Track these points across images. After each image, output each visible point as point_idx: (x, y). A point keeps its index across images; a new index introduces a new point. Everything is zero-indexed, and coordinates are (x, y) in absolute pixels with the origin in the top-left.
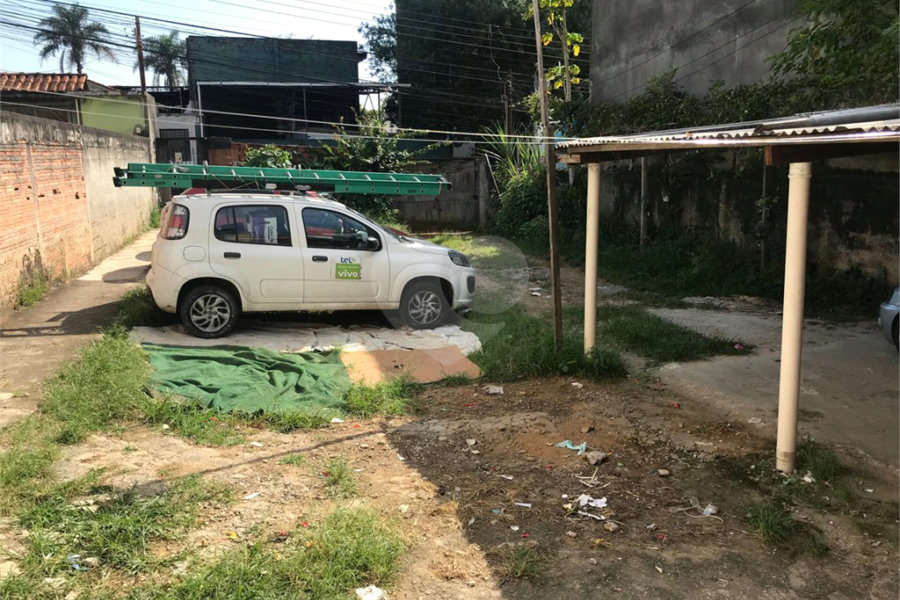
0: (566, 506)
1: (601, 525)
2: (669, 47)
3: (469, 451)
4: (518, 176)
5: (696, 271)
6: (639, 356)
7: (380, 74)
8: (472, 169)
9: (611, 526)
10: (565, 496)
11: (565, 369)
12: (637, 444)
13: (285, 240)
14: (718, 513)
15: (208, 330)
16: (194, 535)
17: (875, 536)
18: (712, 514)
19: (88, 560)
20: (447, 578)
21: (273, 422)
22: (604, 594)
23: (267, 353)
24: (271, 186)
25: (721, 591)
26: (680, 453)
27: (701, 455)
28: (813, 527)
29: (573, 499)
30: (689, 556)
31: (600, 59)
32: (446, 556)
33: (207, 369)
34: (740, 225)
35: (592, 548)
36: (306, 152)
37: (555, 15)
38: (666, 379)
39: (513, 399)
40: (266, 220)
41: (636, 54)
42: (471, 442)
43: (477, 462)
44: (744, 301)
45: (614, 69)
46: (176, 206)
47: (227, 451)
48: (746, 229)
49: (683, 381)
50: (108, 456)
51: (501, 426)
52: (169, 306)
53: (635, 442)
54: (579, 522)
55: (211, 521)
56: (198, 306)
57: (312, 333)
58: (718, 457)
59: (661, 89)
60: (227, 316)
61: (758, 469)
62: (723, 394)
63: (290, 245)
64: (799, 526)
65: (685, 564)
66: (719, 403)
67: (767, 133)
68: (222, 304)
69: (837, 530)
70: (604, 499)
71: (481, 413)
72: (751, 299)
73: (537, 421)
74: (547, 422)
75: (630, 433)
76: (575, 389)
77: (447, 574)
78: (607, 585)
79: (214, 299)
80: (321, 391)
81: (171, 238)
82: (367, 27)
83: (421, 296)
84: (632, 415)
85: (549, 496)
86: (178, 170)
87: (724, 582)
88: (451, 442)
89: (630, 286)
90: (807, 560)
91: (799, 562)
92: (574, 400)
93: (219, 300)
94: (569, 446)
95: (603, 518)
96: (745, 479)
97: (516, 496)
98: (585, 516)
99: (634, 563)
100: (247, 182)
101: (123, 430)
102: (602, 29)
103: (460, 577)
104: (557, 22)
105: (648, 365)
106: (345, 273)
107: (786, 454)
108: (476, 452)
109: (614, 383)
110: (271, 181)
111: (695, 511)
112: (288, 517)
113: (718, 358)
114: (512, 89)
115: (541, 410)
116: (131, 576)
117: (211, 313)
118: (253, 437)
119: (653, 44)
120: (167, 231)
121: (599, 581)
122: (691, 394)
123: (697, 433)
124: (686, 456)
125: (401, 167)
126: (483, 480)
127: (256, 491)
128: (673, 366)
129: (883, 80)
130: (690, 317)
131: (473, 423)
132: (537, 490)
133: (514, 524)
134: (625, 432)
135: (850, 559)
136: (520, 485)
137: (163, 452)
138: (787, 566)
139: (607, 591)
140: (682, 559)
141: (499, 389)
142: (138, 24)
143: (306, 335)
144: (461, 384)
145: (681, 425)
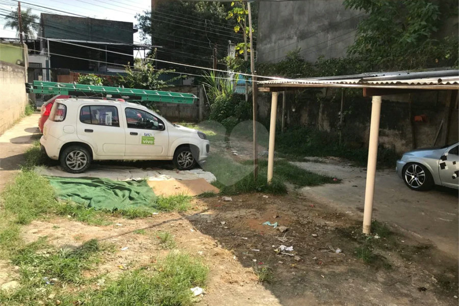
0: (275, 250)
1: (293, 258)
2: (296, 38)
3: (223, 227)
4: (220, 96)
5: (309, 144)
6: (291, 183)
7: (145, 40)
8: (196, 91)
9: (298, 258)
10: (273, 246)
11: (260, 189)
12: (299, 223)
13: (116, 123)
14: (342, 252)
15: (75, 169)
16: (102, 268)
17: (409, 260)
18: (340, 252)
19: (53, 279)
20: (230, 282)
21: (123, 214)
22: (302, 288)
23: (109, 181)
24: (109, 96)
25: (351, 284)
26: (319, 226)
27: (329, 228)
28: (382, 257)
29: (277, 247)
30: (334, 270)
31: (262, 41)
32: (227, 273)
33: (82, 188)
34: (328, 124)
35: (291, 268)
36: (110, 79)
37: (241, 18)
38: (305, 194)
39: (237, 203)
40: (107, 113)
41: (279, 39)
42: (223, 223)
43: (229, 232)
44: (333, 159)
45: (269, 46)
46: (58, 104)
47: (105, 228)
48: (332, 125)
49: (314, 195)
50: (46, 230)
51: (236, 216)
52: (55, 156)
53: (298, 222)
54: (283, 257)
55: (107, 260)
56: (70, 156)
57: (128, 172)
58: (336, 229)
59: (293, 57)
60: (85, 162)
61: (355, 233)
62: (332, 201)
63: (119, 126)
64: (377, 257)
65: (333, 274)
66: (332, 205)
67: (365, 82)
68: (83, 156)
69: (392, 258)
70: (292, 247)
71: (224, 210)
72: (336, 158)
73: (252, 213)
74: (256, 213)
75: (295, 218)
76: (265, 199)
77: (230, 281)
78: (302, 284)
79: (78, 153)
80: (142, 199)
81: (56, 121)
82: (139, 15)
83: (184, 153)
84: (295, 210)
85: (266, 246)
86: (60, 86)
87: (351, 280)
88: (214, 223)
89: (279, 151)
90: (383, 271)
91: (380, 271)
92: (266, 204)
93: (81, 153)
94: (269, 224)
95: (293, 255)
96: (351, 238)
97: (252, 246)
98: (285, 254)
99: (311, 274)
100: (97, 93)
101: (49, 218)
102: (264, 26)
103: (236, 282)
104: (241, 21)
105: (296, 188)
106: (147, 141)
107: (367, 226)
108: (226, 227)
109: (282, 196)
110: (109, 93)
111: (332, 251)
112: (145, 258)
113: (326, 185)
114: (217, 52)
115: (252, 208)
116: (77, 286)
117: (77, 160)
118: (115, 221)
119: (288, 35)
120: (54, 117)
121: (298, 282)
122: (318, 201)
123: (325, 218)
124: (322, 228)
125: (160, 88)
126: (234, 239)
127: (126, 246)
128: (307, 188)
129: (399, 60)
130: (309, 166)
131: (222, 214)
132: (260, 244)
133: (254, 259)
134: (293, 218)
135: (400, 270)
136: (251, 241)
137: (73, 228)
138: (375, 273)
139: (302, 286)
140: (331, 272)
141: (230, 199)
142: (19, 5)
143: (125, 173)
144: (211, 196)
145: (317, 215)
